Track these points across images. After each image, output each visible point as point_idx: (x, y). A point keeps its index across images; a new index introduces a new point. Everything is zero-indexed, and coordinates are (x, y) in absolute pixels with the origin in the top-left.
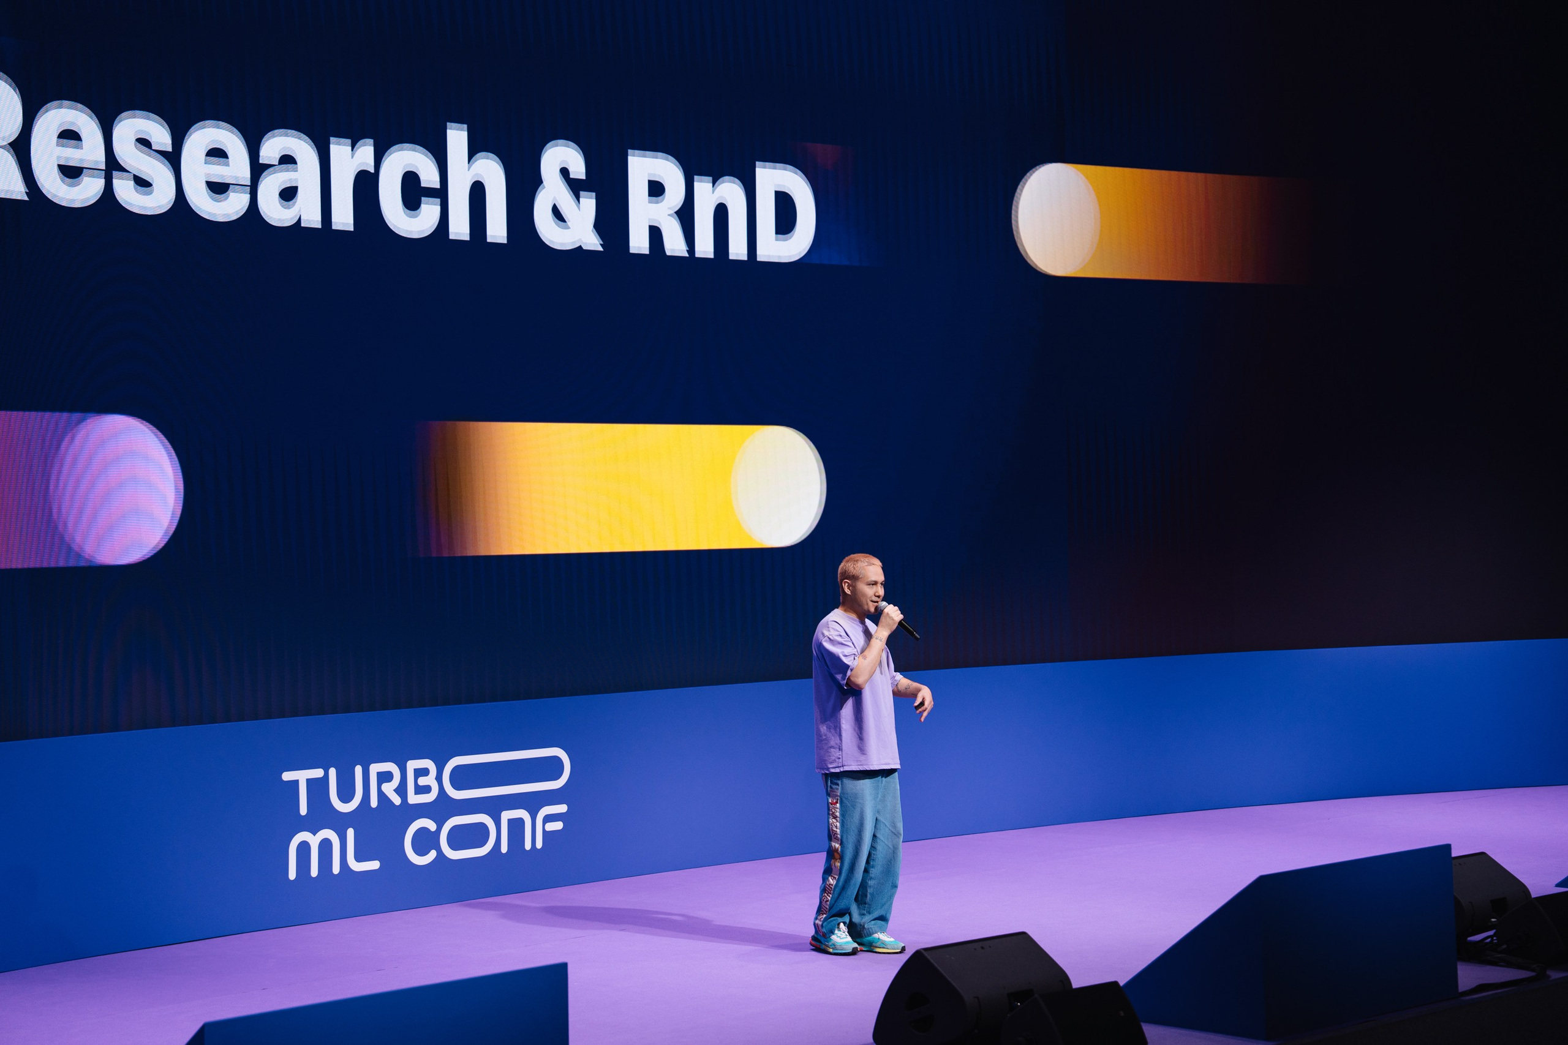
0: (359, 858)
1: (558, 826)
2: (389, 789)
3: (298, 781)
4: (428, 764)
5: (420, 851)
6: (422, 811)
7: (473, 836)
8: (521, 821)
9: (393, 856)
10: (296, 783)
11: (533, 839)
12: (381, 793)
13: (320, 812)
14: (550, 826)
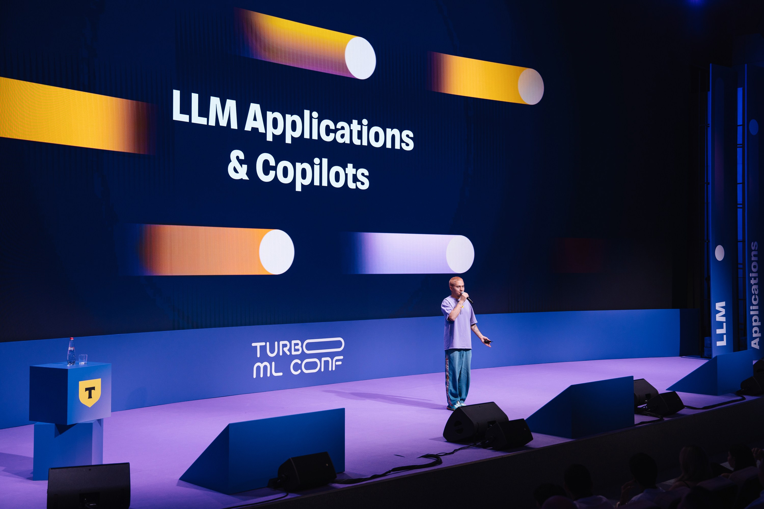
0: (276, 372)
1: (340, 363)
2: (286, 349)
3: (257, 346)
4: (298, 342)
5: (296, 370)
6: (296, 357)
7: (313, 365)
8: (328, 361)
9: (287, 371)
10: (256, 346)
11: (332, 367)
12: (283, 351)
13: (264, 358)
14: (338, 363)
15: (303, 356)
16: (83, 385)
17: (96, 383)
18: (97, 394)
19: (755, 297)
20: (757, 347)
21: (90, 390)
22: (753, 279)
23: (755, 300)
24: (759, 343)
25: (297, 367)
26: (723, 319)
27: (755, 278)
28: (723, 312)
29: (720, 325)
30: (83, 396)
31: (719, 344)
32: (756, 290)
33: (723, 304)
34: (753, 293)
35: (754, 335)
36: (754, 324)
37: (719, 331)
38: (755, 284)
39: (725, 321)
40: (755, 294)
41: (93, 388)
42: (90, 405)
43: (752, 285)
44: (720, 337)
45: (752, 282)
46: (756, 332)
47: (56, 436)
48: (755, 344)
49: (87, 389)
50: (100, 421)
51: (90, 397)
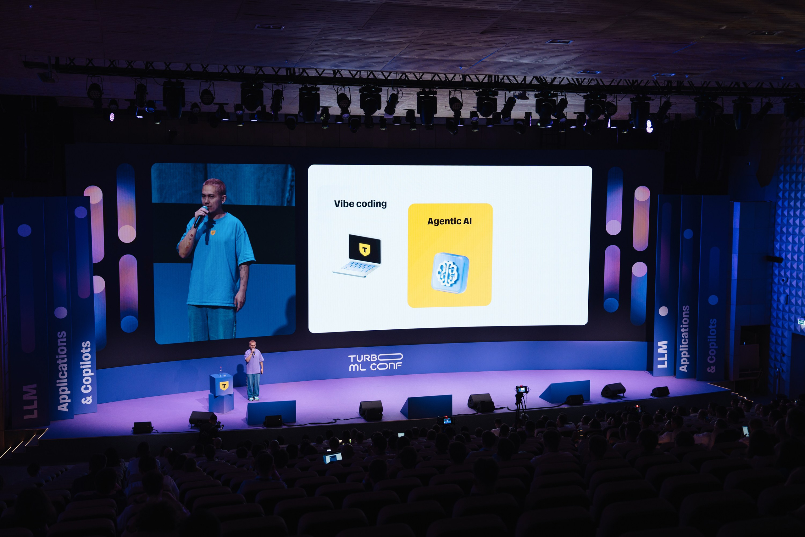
0: (362, 369)
13: (355, 362)
14: (399, 366)
15: (378, 362)
16: (221, 383)
17: (227, 383)
18: (227, 387)
19: (685, 340)
20: (685, 370)
21: (224, 385)
22: (683, 329)
23: (685, 341)
24: (687, 368)
25: (374, 367)
26: (666, 352)
27: (685, 328)
28: (666, 347)
29: (662, 355)
30: (221, 387)
31: (659, 366)
32: (686, 335)
33: (666, 342)
34: (683, 337)
35: (682, 363)
36: (683, 356)
37: (659, 359)
38: (685, 332)
39: (667, 353)
40: (685, 338)
41: (226, 384)
42: (224, 390)
43: (682, 333)
44: (662, 363)
45: (683, 330)
46: (684, 361)
47: (214, 399)
48: (684, 368)
49: (223, 385)
50: (230, 395)
51: (224, 387)
